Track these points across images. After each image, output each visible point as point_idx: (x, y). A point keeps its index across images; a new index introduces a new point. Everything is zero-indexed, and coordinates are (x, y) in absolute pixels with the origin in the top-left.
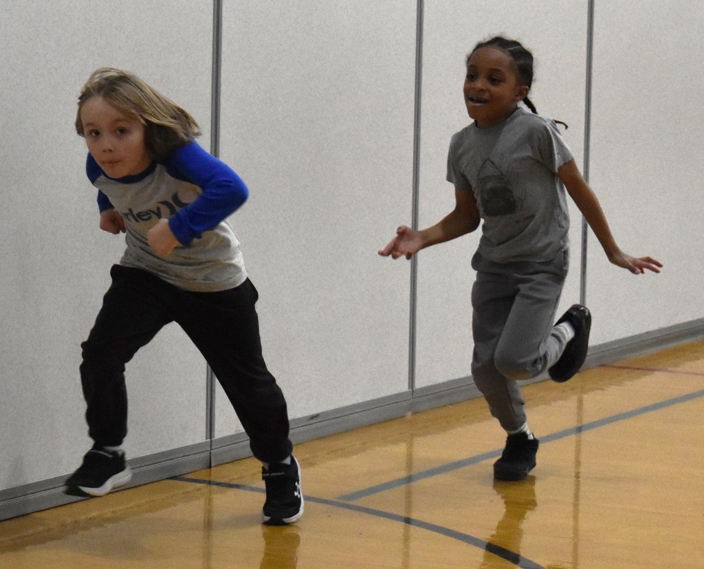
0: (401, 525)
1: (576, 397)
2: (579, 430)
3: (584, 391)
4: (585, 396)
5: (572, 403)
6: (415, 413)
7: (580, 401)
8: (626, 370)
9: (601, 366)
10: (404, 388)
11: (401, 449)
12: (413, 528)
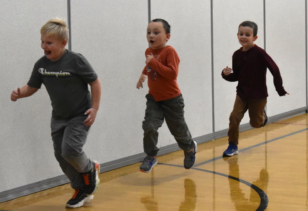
0: (212, 174)
1: (265, 133)
2: (266, 143)
3: (267, 131)
4: (267, 132)
5: (263, 135)
6: (215, 139)
7: (266, 134)
8: (280, 124)
9: (272, 123)
10: (211, 132)
11: (211, 151)
12: (216, 175)
